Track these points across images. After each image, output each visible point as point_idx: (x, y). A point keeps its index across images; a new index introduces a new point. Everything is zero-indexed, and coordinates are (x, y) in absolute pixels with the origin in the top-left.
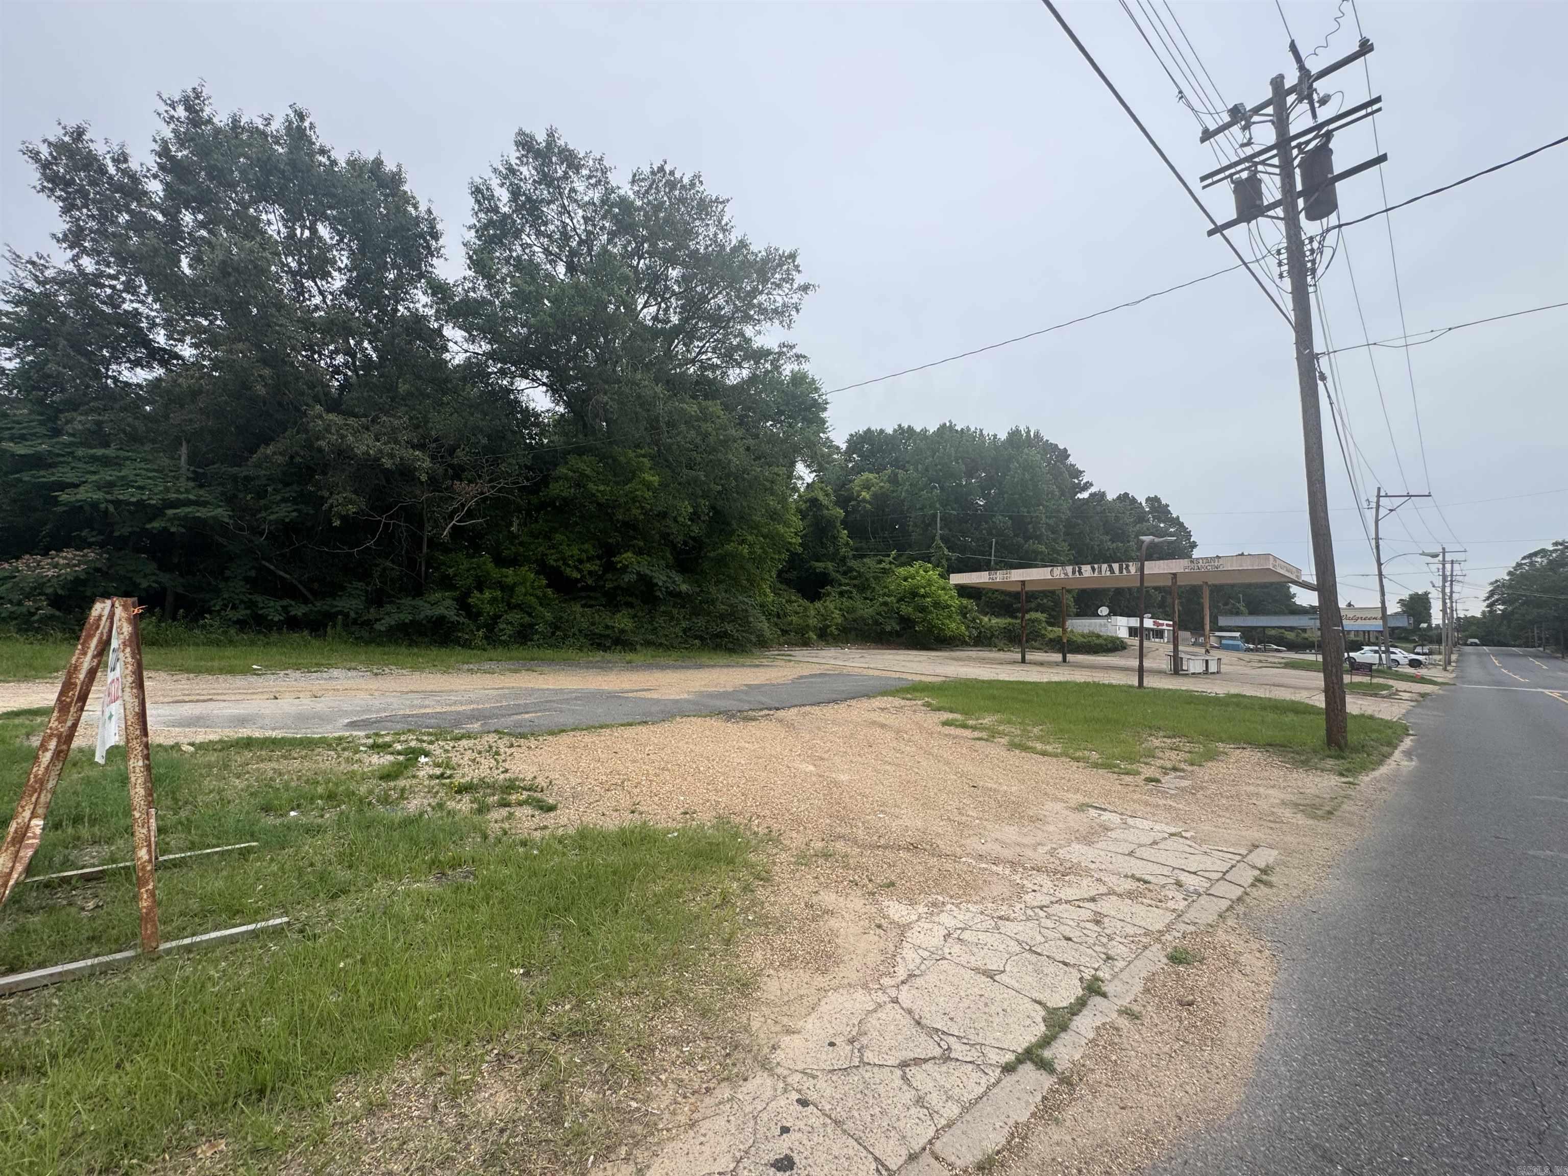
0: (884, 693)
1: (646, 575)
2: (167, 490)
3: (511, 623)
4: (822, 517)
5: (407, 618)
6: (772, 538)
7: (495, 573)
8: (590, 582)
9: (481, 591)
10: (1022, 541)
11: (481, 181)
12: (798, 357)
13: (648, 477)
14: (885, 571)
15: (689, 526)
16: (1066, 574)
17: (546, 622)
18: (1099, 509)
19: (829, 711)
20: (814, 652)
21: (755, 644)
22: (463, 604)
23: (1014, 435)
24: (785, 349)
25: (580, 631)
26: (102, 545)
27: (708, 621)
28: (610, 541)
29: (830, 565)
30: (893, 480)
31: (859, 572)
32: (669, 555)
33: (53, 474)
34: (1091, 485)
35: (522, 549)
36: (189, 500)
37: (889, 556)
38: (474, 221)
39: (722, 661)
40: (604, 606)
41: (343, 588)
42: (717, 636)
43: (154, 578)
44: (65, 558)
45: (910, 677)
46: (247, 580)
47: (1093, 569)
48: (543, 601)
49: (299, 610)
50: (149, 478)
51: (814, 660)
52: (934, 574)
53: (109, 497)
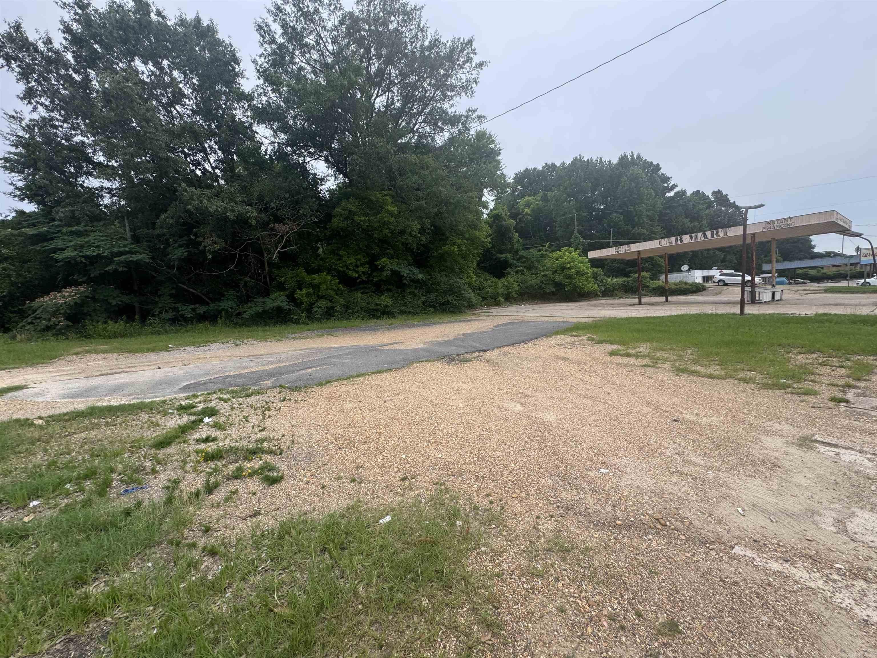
0: (557, 333)
1: (396, 271)
2: (113, 246)
3: (320, 307)
4: (502, 226)
5: (260, 309)
6: (472, 241)
7: (308, 278)
8: (364, 278)
9: (301, 290)
10: (631, 229)
11: (261, 20)
12: (480, 117)
13: (390, 208)
14: (543, 256)
15: (419, 237)
16: (671, 243)
17: (341, 305)
18: (681, 202)
19: (521, 350)
20: (503, 309)
21: (466, 307)
22: (291, 298)
23: (623, 159)
24: (470, 113)
25: (361, 308)
26: (87, 282)
27: (437, 296)
28: (373, 252)
29: (509, 255)
30: (545, 199)
31: (527, 258)
32: (410, 258)
33: (51, 244)
34: (676, 186)
35: (321, 262)
36: (126, 251)
37: (545, 246)
38: (262, 50)
39: (447, 319)
40: (374, 292)
41: (223, 295)
42: (443, 304)
43: (119, 299)
44: (68, 292)
45: (571, 320)
46: (171, 296)
47: (691, 237)
48: (338, 292)
49: (202, 310)
50: (103, 241)
51: (504, 314)
52: (575, 254)
53: (81, 254)
